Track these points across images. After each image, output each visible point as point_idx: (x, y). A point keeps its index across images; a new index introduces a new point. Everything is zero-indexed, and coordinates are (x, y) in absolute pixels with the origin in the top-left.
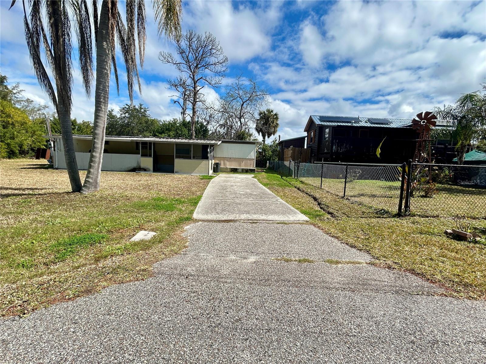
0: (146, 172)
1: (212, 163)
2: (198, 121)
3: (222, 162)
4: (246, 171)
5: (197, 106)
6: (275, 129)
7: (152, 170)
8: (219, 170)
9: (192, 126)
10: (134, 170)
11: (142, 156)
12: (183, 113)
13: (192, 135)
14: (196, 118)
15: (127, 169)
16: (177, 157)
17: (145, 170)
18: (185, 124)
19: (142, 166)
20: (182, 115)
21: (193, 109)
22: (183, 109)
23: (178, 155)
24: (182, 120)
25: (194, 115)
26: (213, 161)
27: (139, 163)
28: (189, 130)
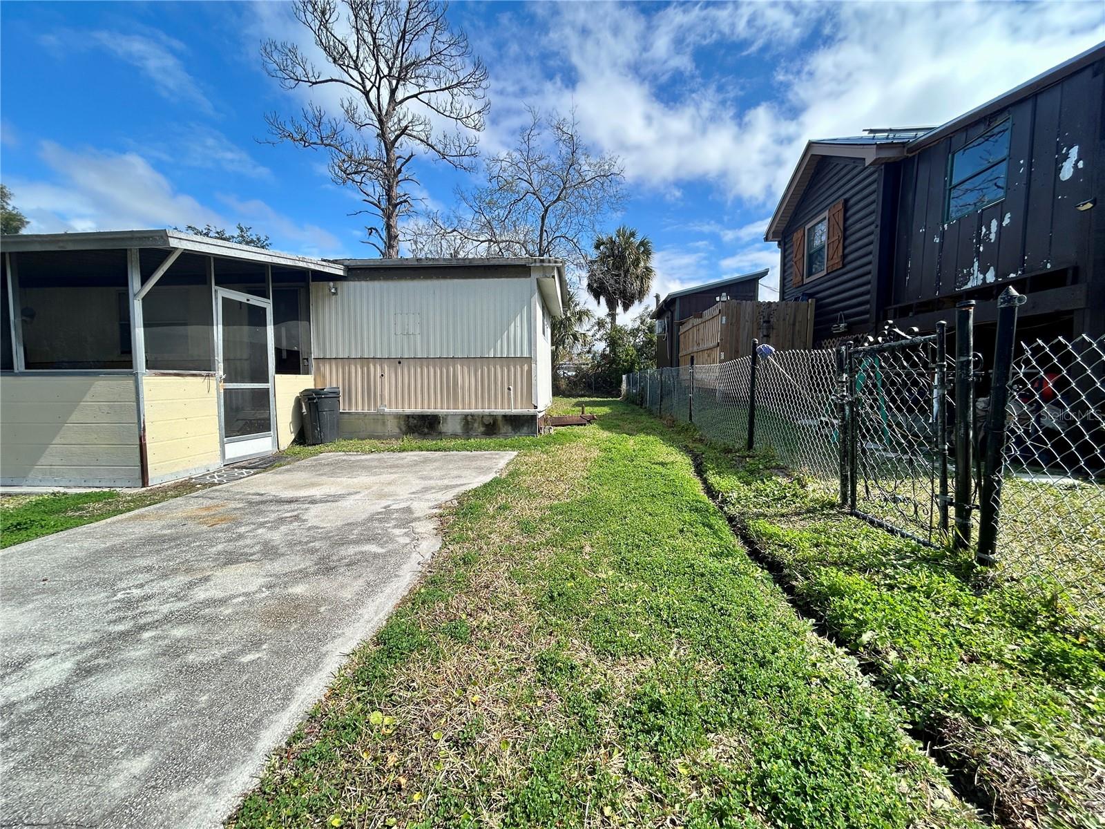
3: (356, 385)
4: (487, 426)
6: (642, 282)
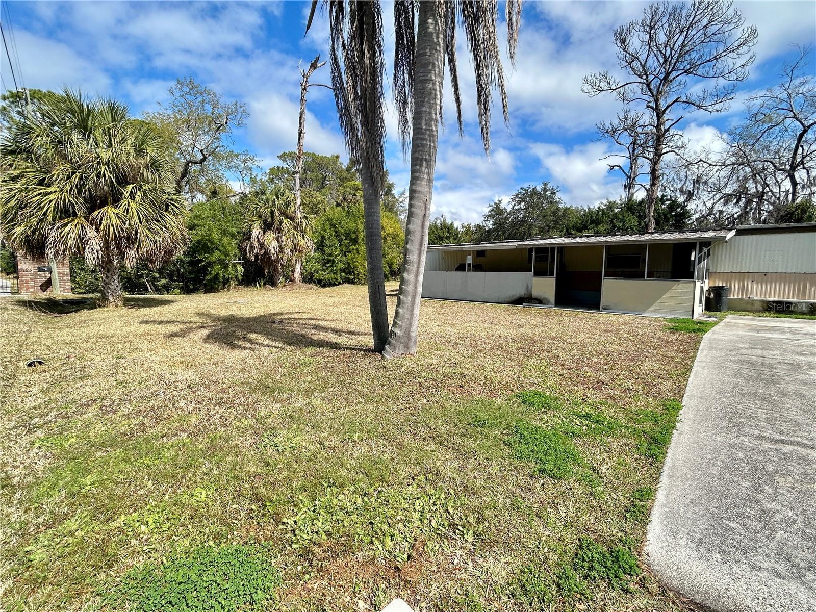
0: (542, 306)
1: (702, 288)
2: (663, 196)
3: (735, 285)
5: (661, 164)
7: (554, 303)
8: (724, 307)
9: (649, 207)
10: (519, 301)
11: (537, 274)
12: (629, 186)
13: (647, 226)
14: (659, 189)
15: (508, 300)
16: (609, 275)
17: (539, 301)
18: (631, 207)
19: (535, 293)
20: (627, 190)
21: (653, 171)
22: (629, 177)
23: (611, 270)
24: (625, 199)
25: (653, 184)
26: (707, 281)
27: (530, 287)
28: (641, 217)
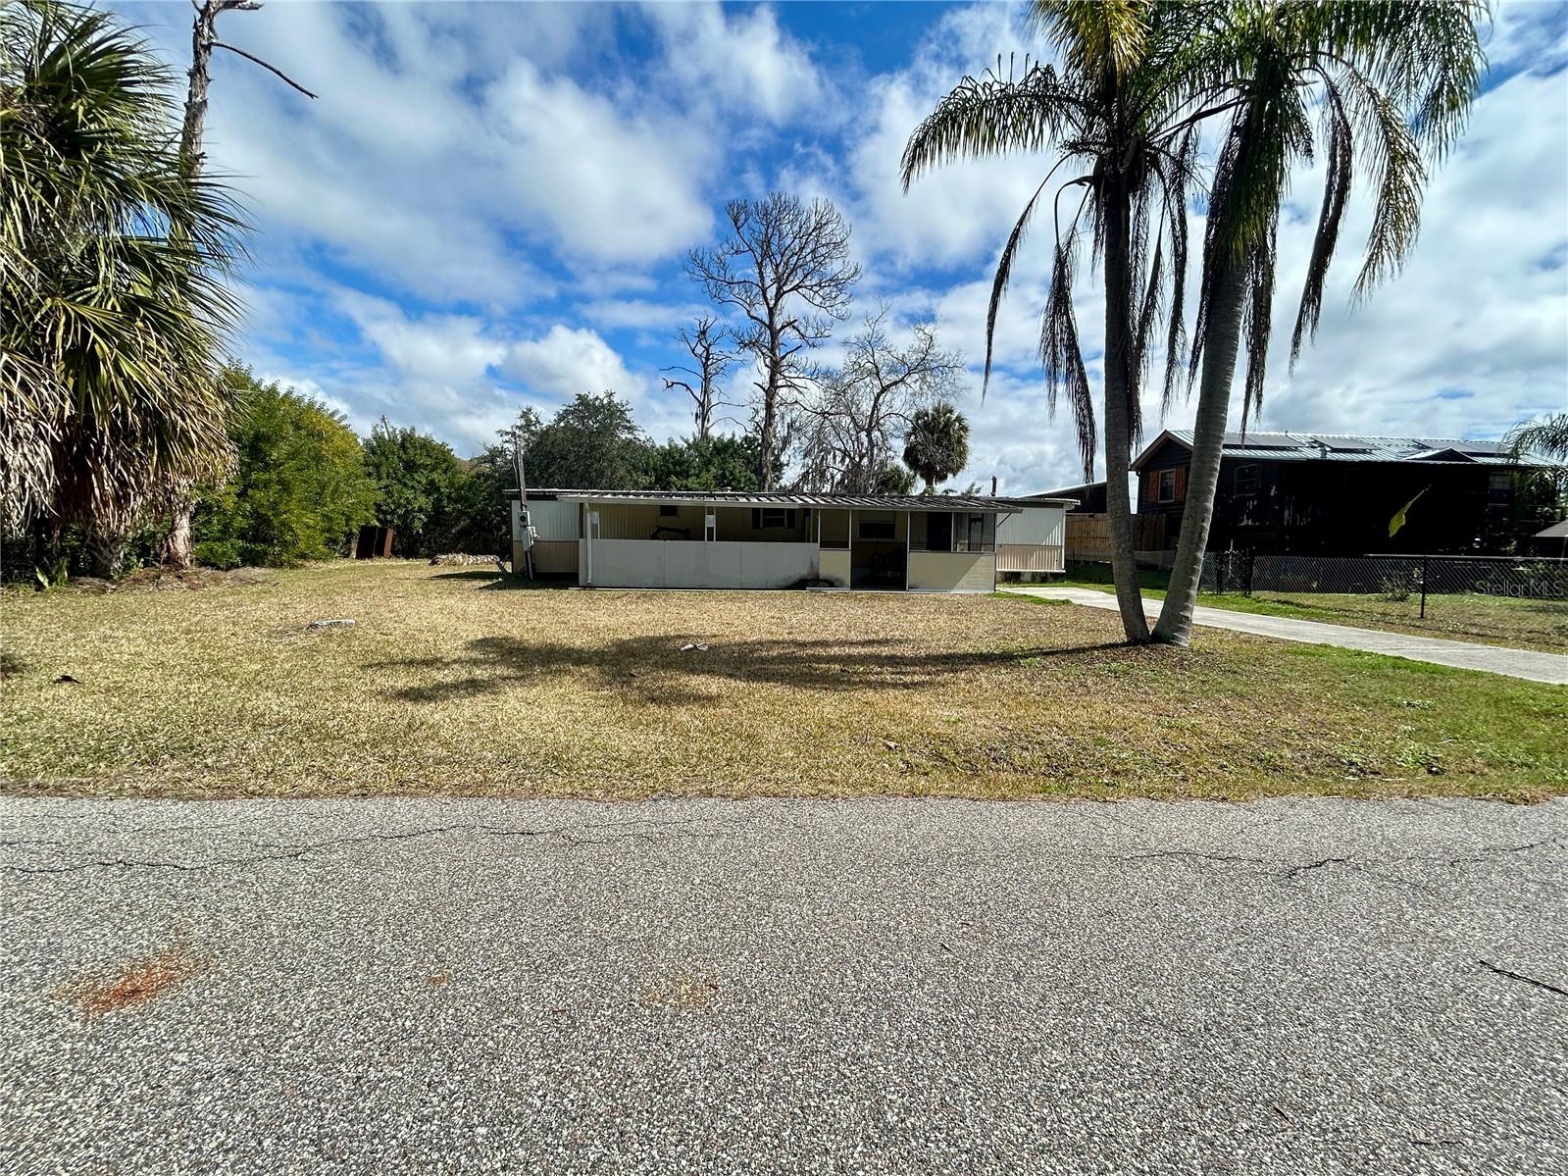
4: (1042, 578)
6: (961, 459)
7: (850, 584)
9: (766, 454)
10: (800, 585)
11: (825, 545)
15: (782, 583)
17: (831, 584)
19: (824, 572)
22: (702, 404)
27: (815, 565)
